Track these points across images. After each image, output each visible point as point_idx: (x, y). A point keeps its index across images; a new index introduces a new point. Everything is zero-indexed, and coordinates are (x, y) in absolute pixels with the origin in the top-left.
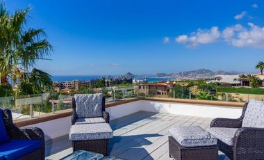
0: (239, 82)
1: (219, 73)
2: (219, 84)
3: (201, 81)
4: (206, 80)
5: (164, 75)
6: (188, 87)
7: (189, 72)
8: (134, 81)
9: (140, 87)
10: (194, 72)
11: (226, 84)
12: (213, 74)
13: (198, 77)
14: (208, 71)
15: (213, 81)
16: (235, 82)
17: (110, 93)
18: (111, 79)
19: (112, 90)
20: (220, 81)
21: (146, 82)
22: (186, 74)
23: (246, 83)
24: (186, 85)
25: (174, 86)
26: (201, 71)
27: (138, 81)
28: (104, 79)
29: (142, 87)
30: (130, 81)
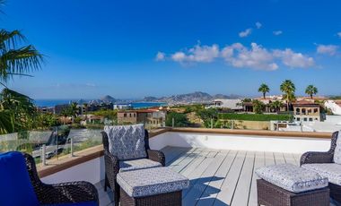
0: (241, 107)
1: (218, 96)
2: (220, 110)
3: (198, 106)
4: (204, 105)
5: (153, 98)
6: (185, 113)
7: (184, 96)
8: (115, 107)
9: (125, 115)
10: (188, 95)
11: (229, 110)
12: (210, 97)
13: (194, 101)
14: (204, 94)
15: (213, 107)
16: (237, 108)
17: (84, 123)
18: (86, 105)
19: (86, 118)
20: (221, 107)
21: (131, 108)
22: (180, 98)
23: (249, 108)
24: (182, 110)
25: (168, 112)
26: (197, 95)
27: (121, 107)
28: (76, 104)
29: (128, 114)
30: (111, 107)
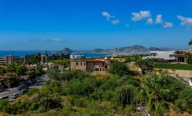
0: (174, 58)
1: (152, 49)
2: (156, 60)
3: (136, 57)
4: (142, 56)
5: (101, 50)
6: (126, 62)
7: (125, 48)
8: (71, 57)
9: (77, 64)
10: (129, 48)
11: (162, 61)
12: (145, 50)
13: (133, 53)
14: (141, 47)
15: (150, 57)
16: (170, 59)
17: (46, 69)
18: (47, 55)
19: (47, 66)
20: (156, 57)
21: (83, 58)
22: (122, 50)
23: (181, 59)
24: (124, 60)
25: (112, 62)
26: (135, 47)
27: (76, 56)
28: (40, 55)
29: (79, 63)
30: (68, 57)
